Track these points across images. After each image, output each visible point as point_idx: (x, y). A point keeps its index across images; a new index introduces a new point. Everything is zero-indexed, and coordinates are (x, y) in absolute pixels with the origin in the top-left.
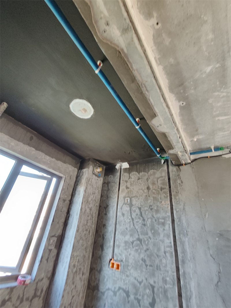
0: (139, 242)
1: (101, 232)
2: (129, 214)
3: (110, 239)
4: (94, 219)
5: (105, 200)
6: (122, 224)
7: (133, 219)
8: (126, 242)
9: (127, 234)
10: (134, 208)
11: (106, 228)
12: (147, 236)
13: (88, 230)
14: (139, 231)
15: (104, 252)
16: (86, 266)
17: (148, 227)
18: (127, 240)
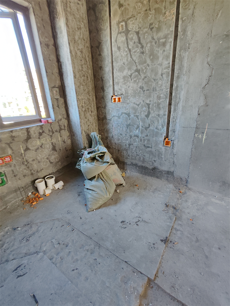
0: (137, 73)
1: (99, 75)
2: (126, 45)
3: (109, 79)
4: (88, 63)
6: (119, 60)
7: (130, 50)
8: (124, 77)
9: (125, 69)
10: (131, 34)
11: (103, 70)
12: (145, 65)
13: (86, 75)
14: (136, 62)
15: (105, 92)
16: (92, 106)
17: (147, 54)
18: (125, 75)
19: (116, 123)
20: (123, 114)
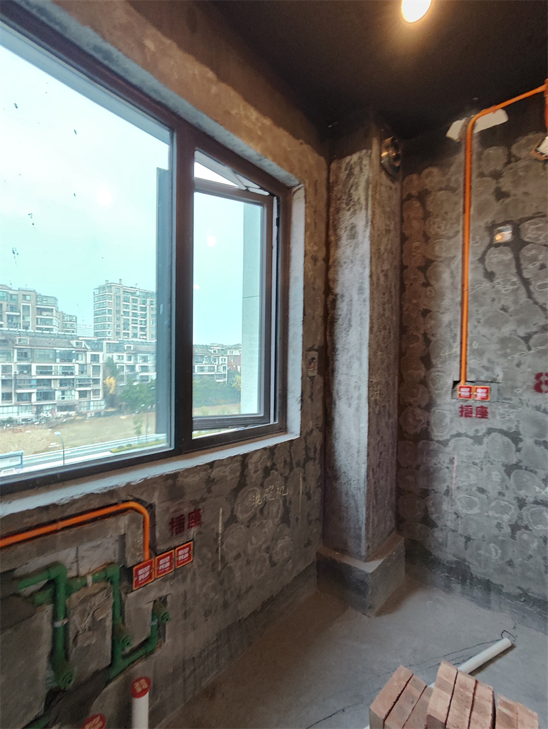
1: (417, 329)
2: (514, 270)
3: (451, 341)
4: (393, 300)
5: (417, 248)
6: (489, 300)
7: (526, 283)
8: (503, 341)
9: (506, 321)
10: (530, 250)
11: (431, 318)
18: (507, 335)
19: (464, 453)
20: (494, 434)
